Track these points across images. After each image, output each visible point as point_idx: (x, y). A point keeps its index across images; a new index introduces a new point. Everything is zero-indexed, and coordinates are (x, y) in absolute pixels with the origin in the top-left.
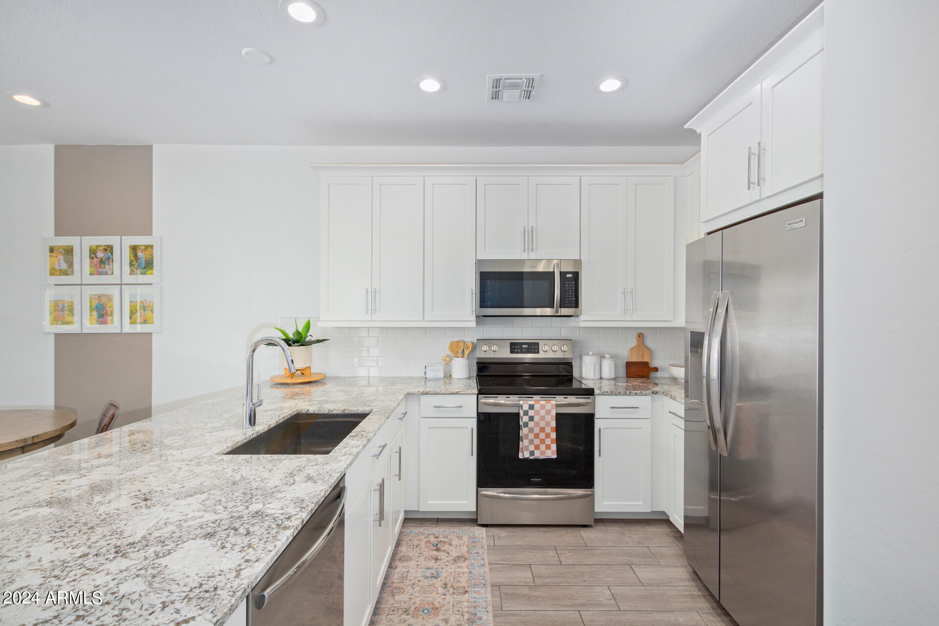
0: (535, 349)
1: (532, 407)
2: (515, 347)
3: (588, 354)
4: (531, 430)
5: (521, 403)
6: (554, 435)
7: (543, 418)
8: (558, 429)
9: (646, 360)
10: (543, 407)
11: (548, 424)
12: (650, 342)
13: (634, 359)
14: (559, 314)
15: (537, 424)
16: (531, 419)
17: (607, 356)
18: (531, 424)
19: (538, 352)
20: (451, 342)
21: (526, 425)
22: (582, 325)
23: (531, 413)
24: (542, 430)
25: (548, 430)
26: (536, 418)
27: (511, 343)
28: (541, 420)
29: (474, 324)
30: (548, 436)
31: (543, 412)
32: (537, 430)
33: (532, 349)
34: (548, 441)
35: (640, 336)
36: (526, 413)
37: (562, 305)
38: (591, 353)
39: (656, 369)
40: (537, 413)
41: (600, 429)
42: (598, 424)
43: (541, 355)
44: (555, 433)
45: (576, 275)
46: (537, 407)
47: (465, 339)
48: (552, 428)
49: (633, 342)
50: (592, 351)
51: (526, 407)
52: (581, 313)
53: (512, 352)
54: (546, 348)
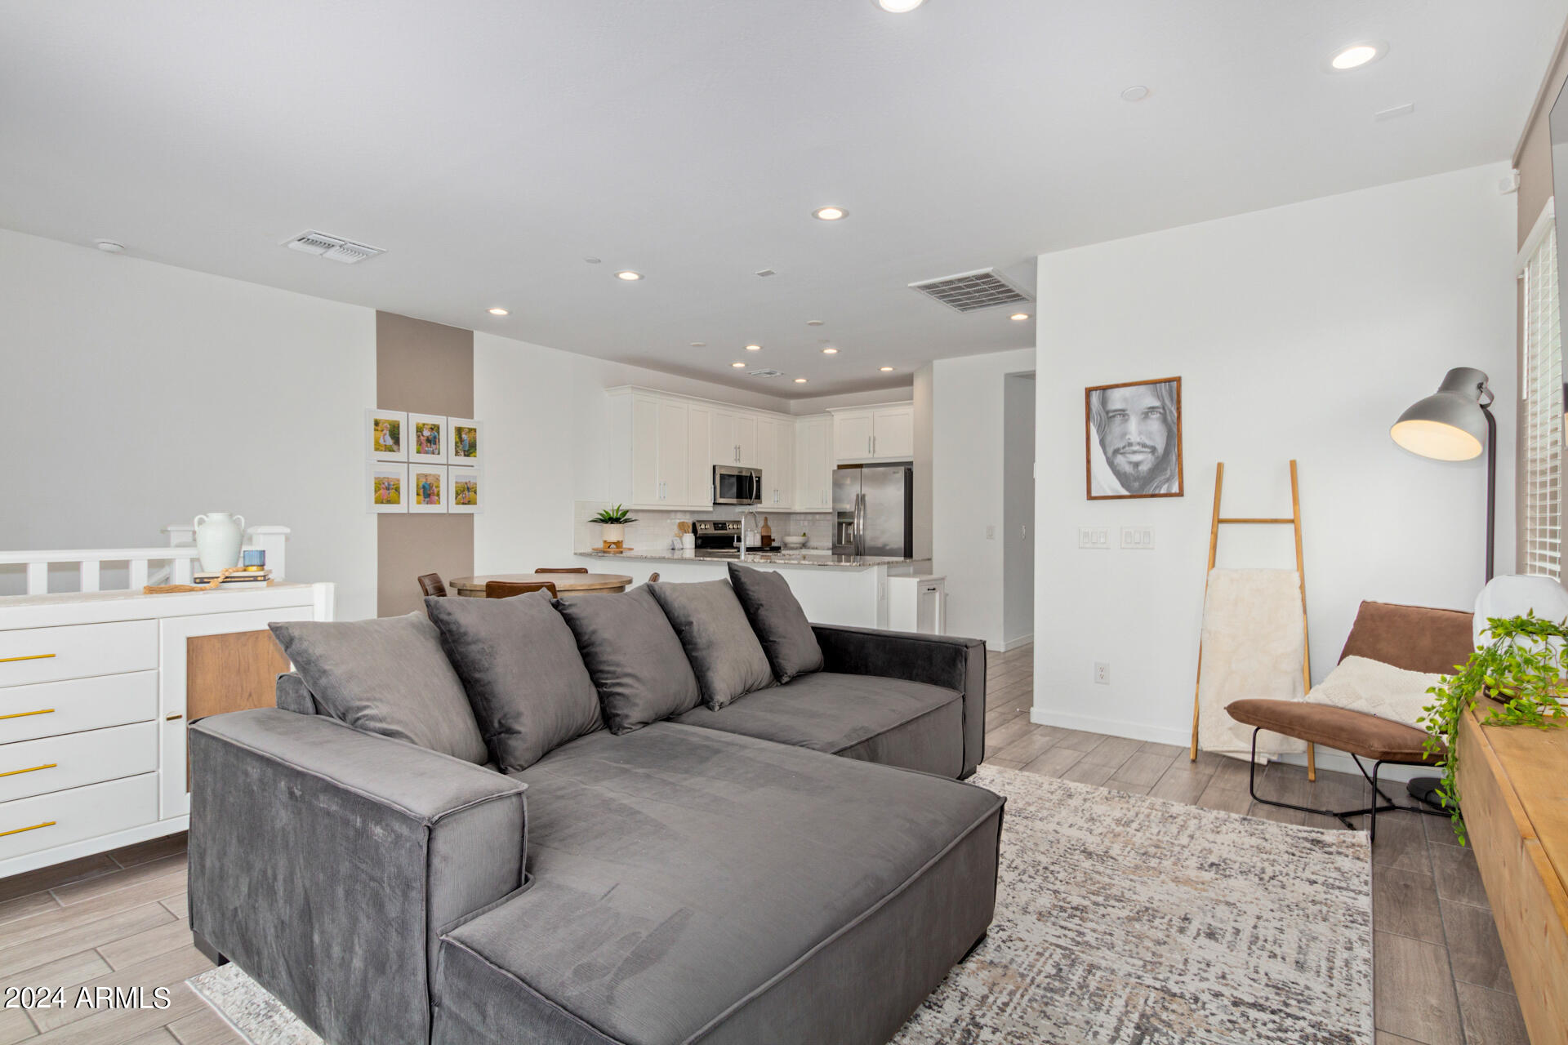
0: (725, 527)
2: (718, 526)
9: (769, 534)
13: (764, 534)
14: (751, 504)
22: (759, 510)
27: (717, 523)
29: (711, 509)
33: (723, 527)
35: (772, 518)
37: (753, 499)
39: (774, 540)
43: (725, 530)
45: (761, 479)
47: (692, 520)
52: (761, 503)
53: (715, 530)
54: (731, 526)
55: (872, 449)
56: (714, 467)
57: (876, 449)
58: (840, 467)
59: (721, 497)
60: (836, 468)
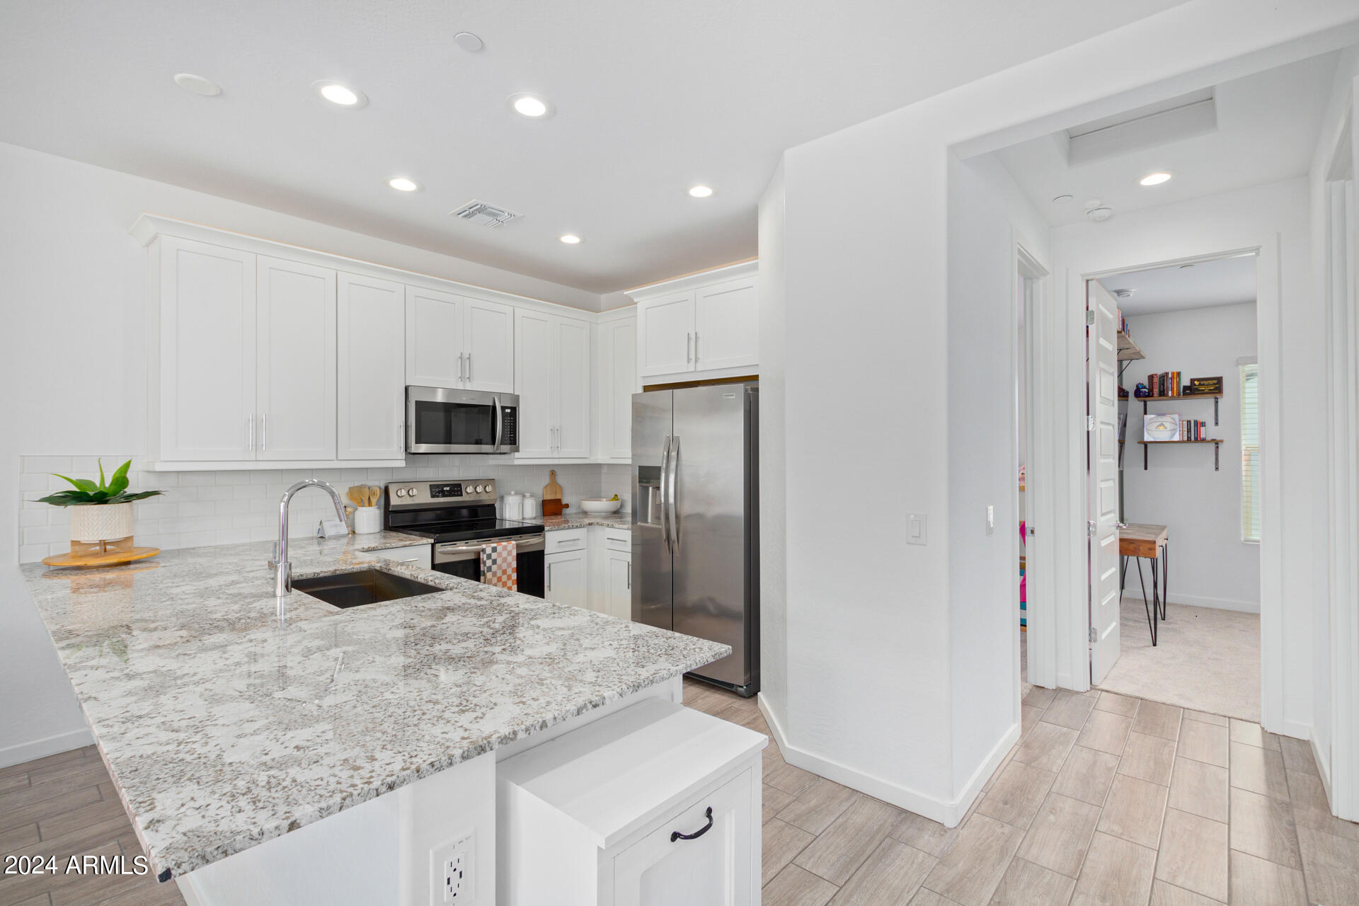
0: (458, 491)
1: (494, 550)
2: (437, 490)
3: (510, 494)
4: (495, 574)
5: (484, 546)
6: (514, 576)
7: (505, 560)
8: (519, 570)
9: (558, 497)
10: (504, 548)
11: (509, 565)
12: (561, 480)
13: (548, 497)
14: (499, 452)
15: (500, 567)
16: (494, 562)
17: (528, 495)
18: (494, 568)
19: (461, 495)
20: (350, 488)
21: (489, 569)
22: (517, 462)
23: (494, 556)
24: (504, 572)
25: (509, 571)
26: (499, 561)
27: (430, 486)
28: (503, 562)
29: (403, 464)
30: (509, 577)
31: (505, 554)
32: (499, 573)
33: (455, 491)
34: (510, 583)
35: (553, 473)
36: (489, 557)
37: (502, 443)
38: (513, 493)
39: (567, 506)
40: (500, 555)
41: (550, 565)
42: (548, 560)
43: (465, 498)
44: (516, 574)
45: (514, 410)
46: (499, 549)
47: (370, 484)
48: (513, 569)
49: (546, 480)
50: (513, 490)
51: (489, 551)
52: (517, 450)
53: (433, 496)
54: (470, 489)
55: (692, 356)
56: (407, 389)
57: (700, 356)
58: (647, 389)
59: (418, 442)
60: (640, 390)
